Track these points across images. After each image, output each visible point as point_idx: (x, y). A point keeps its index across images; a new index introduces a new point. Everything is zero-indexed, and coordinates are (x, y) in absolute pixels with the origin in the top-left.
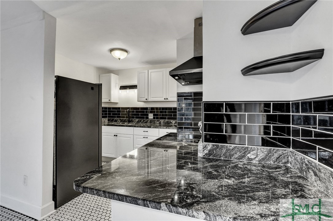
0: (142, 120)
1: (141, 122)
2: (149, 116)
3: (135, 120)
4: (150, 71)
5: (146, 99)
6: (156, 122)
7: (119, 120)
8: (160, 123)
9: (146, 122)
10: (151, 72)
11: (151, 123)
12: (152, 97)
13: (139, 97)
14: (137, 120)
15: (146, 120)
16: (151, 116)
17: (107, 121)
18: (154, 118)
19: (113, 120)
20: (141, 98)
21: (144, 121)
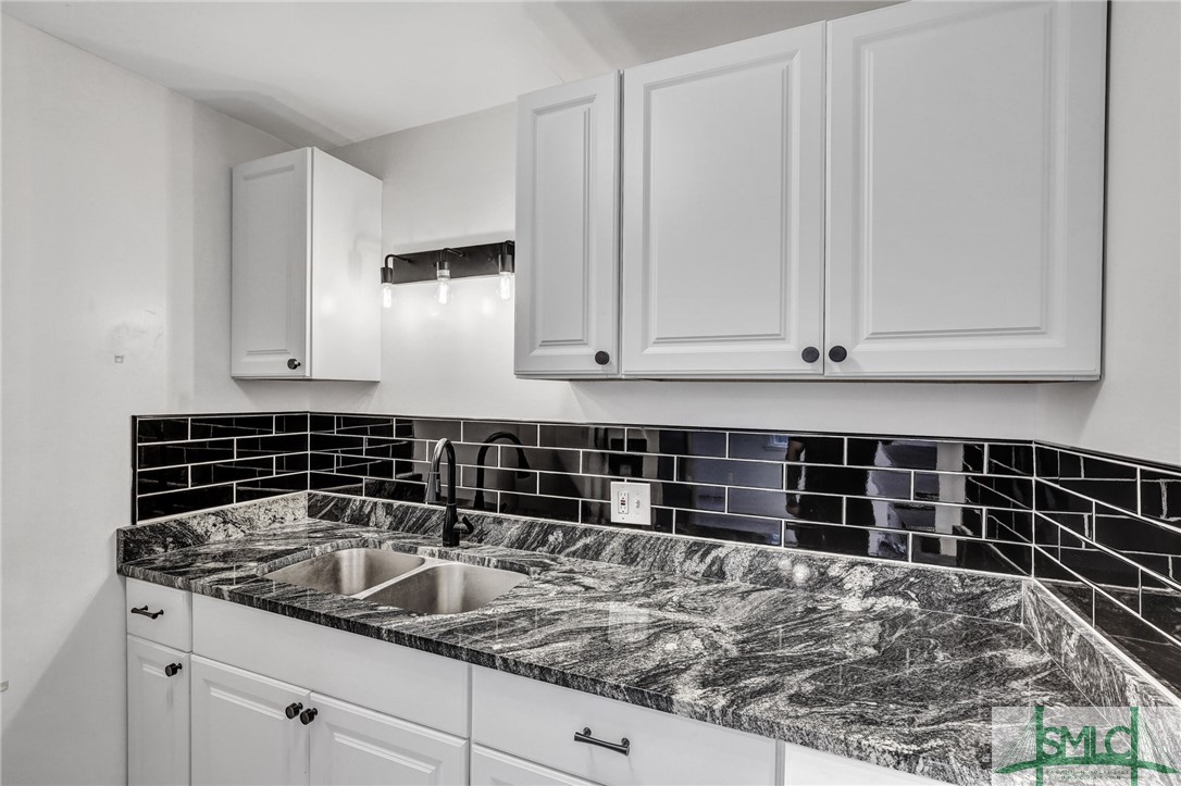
0: (553, 528)
1: (543, 543)
2: (614, 503)
3: (499, 522)
4: (637, 77)
5: (602, 358)
6: (678, 556)
7: (380, 512)
8: (717, 573)
9: (586, 547)
10: (649, 89)
11: (633, 561)
12: (653, 337)
13: (527, 334)
14: (515, 524)
15: (586, 533)
16: (632, 502)
17: (302, 513)
18: (661, 521)
19: (343, 510)
20: (546, 344)
21: (570, 537)
